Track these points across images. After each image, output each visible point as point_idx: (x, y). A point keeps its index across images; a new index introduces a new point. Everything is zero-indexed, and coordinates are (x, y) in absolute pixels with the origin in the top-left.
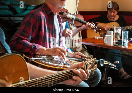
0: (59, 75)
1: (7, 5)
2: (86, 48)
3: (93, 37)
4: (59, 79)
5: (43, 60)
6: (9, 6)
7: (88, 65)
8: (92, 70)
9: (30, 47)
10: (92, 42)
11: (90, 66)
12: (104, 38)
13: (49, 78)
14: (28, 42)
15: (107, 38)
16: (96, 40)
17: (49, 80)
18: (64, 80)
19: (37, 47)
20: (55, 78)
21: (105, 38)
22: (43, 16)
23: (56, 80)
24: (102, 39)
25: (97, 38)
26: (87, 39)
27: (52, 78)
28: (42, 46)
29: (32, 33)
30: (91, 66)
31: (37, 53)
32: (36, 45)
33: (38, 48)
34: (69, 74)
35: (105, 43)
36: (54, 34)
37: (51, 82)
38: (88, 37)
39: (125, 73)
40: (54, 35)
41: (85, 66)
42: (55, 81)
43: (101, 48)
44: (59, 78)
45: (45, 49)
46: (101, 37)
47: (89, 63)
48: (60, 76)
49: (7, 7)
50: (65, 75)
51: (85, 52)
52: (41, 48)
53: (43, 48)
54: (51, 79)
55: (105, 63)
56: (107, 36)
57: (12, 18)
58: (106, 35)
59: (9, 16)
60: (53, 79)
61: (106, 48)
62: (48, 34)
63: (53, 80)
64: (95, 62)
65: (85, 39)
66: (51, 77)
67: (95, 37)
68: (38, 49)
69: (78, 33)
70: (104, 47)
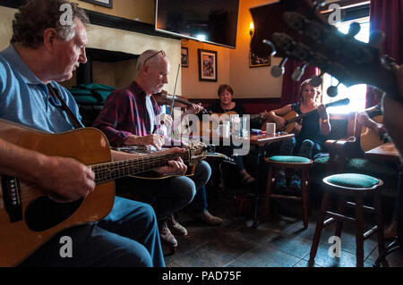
1: (89, 89)
6: (92, 90)
9: (116, 135)
14: (113, 130)
22: (131, 95)
29: (119, 116)
31: (126, 143)
32: (124, 133)
39: (248, 175)
45: (136, 137)
49: (88, 92)
53: (133, 135)
57: (96, 107)
59: (93, 104)
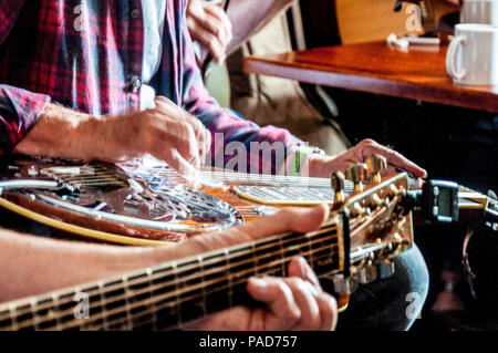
0: (172, 277)
2: (331, 106)
3: (377, 37)
4: (172, 304)
5: (61, 192)
7: (354, 215)
8: (380, 244)
10: (372, 72)
11: (370, 219)
12: (445, 44)
13: (108, 295)
15: (462, 43)
16: (398, 55)
17: (109, 307)
18: (202, 304)
19: (19, 110)
20: (147, 296)
21: (455, 41)
23: (154, 309)
24: (437, 49)
25: (403, 44)
26: (338, 50)
27: (130, 294)
28: (53, 101)
30: (376, 221)
32: (18, 96)
33: (29, 118)
34: (233, 270)
35: (450, 78)
36: (131, 21)
37: (122, 320)
38: (346, 40)
40: (126, 25)
41: (337, 220)
42: (147, 312)
43: (424, 103)
44: (173, 299)
46: (427, 35)
47: (362, 205)
48: (177, 281)
50: (207, 278)
51: (327, 136)
52: (51, 114)
54: (122, 303)
55: (461, 204)
56: (468, 33)
58: (458, 22)
60: (131, 300)
61: (457, 104)
62: (95, 19)
63: (134, 311)
64: (400, 194)
65: (329, 49)
66: (121, 291)
67: (392, 38)
68: (28, 122)
69: (283, 13)
70: (447, 102)
